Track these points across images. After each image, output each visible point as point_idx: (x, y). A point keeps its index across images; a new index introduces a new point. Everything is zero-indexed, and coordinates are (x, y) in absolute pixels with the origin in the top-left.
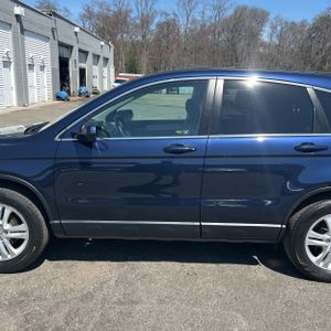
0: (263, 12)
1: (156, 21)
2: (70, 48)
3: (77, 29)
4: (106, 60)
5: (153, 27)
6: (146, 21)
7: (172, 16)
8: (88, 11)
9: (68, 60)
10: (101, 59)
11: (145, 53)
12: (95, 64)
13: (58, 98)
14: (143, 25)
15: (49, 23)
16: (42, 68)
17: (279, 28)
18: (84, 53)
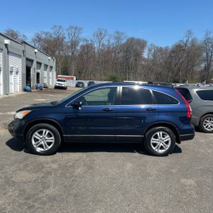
0: (144, 41)
1: (80, 44)
2: (32, 61)
3: (36, 51)
4: (51, 67)
5: (78, 48)
6: (74, 44)
7: (90, 42)
8: (38, 37)
9: (30, 68)
10: (49, 67)
11: (73, 63)
12: (45, 70)
13: (25, 90)
14: (72, 47)
15: (21, 47)
16: (17, 73)
17: (153, 51)
18: (39, 64)
